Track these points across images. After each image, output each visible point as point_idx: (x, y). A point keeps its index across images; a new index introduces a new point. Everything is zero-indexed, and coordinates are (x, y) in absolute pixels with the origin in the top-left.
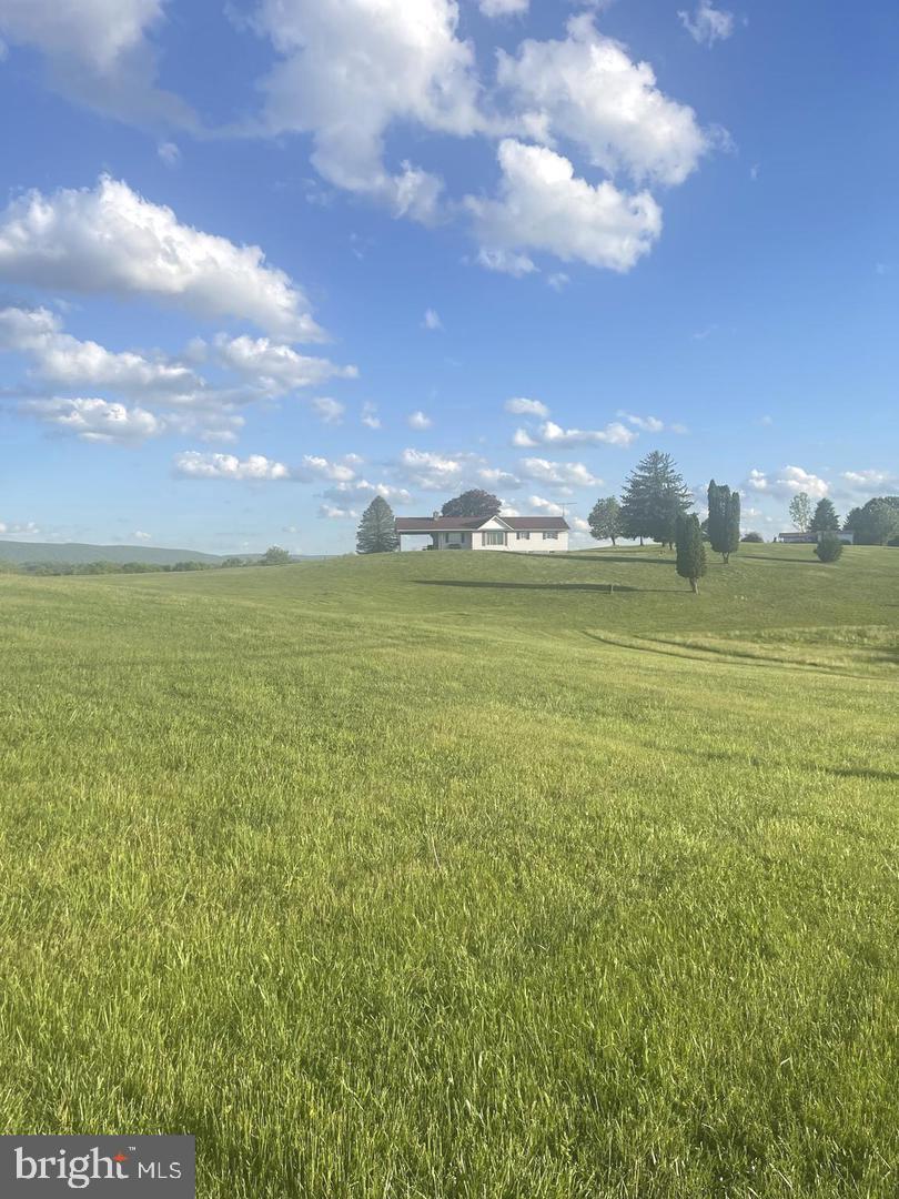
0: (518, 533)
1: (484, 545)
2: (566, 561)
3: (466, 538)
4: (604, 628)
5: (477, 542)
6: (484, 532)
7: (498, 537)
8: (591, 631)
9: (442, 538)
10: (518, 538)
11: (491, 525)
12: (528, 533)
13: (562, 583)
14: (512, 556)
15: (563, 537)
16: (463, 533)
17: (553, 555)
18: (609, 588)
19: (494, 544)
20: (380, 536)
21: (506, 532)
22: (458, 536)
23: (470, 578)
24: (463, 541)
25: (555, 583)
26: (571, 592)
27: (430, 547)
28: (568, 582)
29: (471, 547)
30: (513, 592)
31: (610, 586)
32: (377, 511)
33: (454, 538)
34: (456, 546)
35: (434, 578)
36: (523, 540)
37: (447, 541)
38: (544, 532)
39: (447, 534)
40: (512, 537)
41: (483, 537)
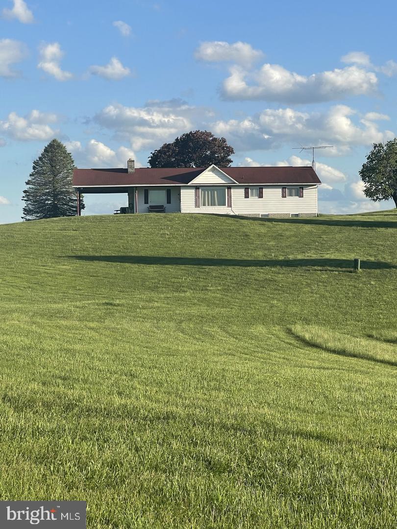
0: (247, 189)
1: (197, 205)
2: (307, 227)
3: (173, 196)
4: (325, 322)
5: (188, 201)
6: (197, 187)
7: (219, 194)
8: (298, 329)
9: (139, 199)
10: (247, 196)
11: (208, 177)
12: (261, 189)
13: (291, 257)
14: (230, 221)
15: (311, 193)
16: (169, 191)
17: (296, 220)
18: (353, 264)
19: (213, 204)
20: (55, 195)
21: (229, 188)
22: (163, 195)
23: (161, 252)
24: (169, 202)
25: (281, 258)
26: (299, 270)
27: (123, 210)
28: (300, 257)
29: (179, 209)
30: (215, 270)
31: (356, 261)
32: (51, 160)
33: (159, 198)
34: (159, 209)
35: (108, 253)
36: (253, 199)
37: (146, 202)
38: (284, 188)
39: (146, 191)
40: (237, 194)
41: (196, 195)
